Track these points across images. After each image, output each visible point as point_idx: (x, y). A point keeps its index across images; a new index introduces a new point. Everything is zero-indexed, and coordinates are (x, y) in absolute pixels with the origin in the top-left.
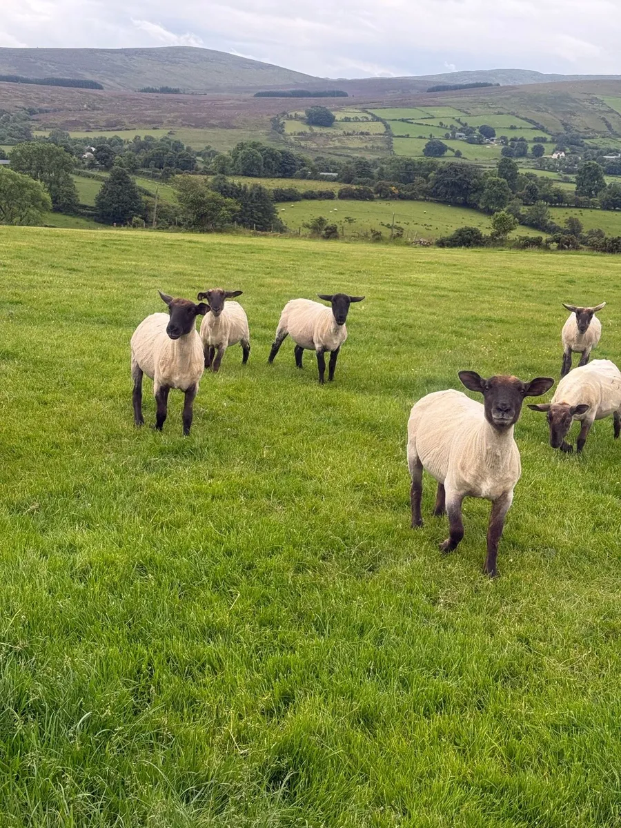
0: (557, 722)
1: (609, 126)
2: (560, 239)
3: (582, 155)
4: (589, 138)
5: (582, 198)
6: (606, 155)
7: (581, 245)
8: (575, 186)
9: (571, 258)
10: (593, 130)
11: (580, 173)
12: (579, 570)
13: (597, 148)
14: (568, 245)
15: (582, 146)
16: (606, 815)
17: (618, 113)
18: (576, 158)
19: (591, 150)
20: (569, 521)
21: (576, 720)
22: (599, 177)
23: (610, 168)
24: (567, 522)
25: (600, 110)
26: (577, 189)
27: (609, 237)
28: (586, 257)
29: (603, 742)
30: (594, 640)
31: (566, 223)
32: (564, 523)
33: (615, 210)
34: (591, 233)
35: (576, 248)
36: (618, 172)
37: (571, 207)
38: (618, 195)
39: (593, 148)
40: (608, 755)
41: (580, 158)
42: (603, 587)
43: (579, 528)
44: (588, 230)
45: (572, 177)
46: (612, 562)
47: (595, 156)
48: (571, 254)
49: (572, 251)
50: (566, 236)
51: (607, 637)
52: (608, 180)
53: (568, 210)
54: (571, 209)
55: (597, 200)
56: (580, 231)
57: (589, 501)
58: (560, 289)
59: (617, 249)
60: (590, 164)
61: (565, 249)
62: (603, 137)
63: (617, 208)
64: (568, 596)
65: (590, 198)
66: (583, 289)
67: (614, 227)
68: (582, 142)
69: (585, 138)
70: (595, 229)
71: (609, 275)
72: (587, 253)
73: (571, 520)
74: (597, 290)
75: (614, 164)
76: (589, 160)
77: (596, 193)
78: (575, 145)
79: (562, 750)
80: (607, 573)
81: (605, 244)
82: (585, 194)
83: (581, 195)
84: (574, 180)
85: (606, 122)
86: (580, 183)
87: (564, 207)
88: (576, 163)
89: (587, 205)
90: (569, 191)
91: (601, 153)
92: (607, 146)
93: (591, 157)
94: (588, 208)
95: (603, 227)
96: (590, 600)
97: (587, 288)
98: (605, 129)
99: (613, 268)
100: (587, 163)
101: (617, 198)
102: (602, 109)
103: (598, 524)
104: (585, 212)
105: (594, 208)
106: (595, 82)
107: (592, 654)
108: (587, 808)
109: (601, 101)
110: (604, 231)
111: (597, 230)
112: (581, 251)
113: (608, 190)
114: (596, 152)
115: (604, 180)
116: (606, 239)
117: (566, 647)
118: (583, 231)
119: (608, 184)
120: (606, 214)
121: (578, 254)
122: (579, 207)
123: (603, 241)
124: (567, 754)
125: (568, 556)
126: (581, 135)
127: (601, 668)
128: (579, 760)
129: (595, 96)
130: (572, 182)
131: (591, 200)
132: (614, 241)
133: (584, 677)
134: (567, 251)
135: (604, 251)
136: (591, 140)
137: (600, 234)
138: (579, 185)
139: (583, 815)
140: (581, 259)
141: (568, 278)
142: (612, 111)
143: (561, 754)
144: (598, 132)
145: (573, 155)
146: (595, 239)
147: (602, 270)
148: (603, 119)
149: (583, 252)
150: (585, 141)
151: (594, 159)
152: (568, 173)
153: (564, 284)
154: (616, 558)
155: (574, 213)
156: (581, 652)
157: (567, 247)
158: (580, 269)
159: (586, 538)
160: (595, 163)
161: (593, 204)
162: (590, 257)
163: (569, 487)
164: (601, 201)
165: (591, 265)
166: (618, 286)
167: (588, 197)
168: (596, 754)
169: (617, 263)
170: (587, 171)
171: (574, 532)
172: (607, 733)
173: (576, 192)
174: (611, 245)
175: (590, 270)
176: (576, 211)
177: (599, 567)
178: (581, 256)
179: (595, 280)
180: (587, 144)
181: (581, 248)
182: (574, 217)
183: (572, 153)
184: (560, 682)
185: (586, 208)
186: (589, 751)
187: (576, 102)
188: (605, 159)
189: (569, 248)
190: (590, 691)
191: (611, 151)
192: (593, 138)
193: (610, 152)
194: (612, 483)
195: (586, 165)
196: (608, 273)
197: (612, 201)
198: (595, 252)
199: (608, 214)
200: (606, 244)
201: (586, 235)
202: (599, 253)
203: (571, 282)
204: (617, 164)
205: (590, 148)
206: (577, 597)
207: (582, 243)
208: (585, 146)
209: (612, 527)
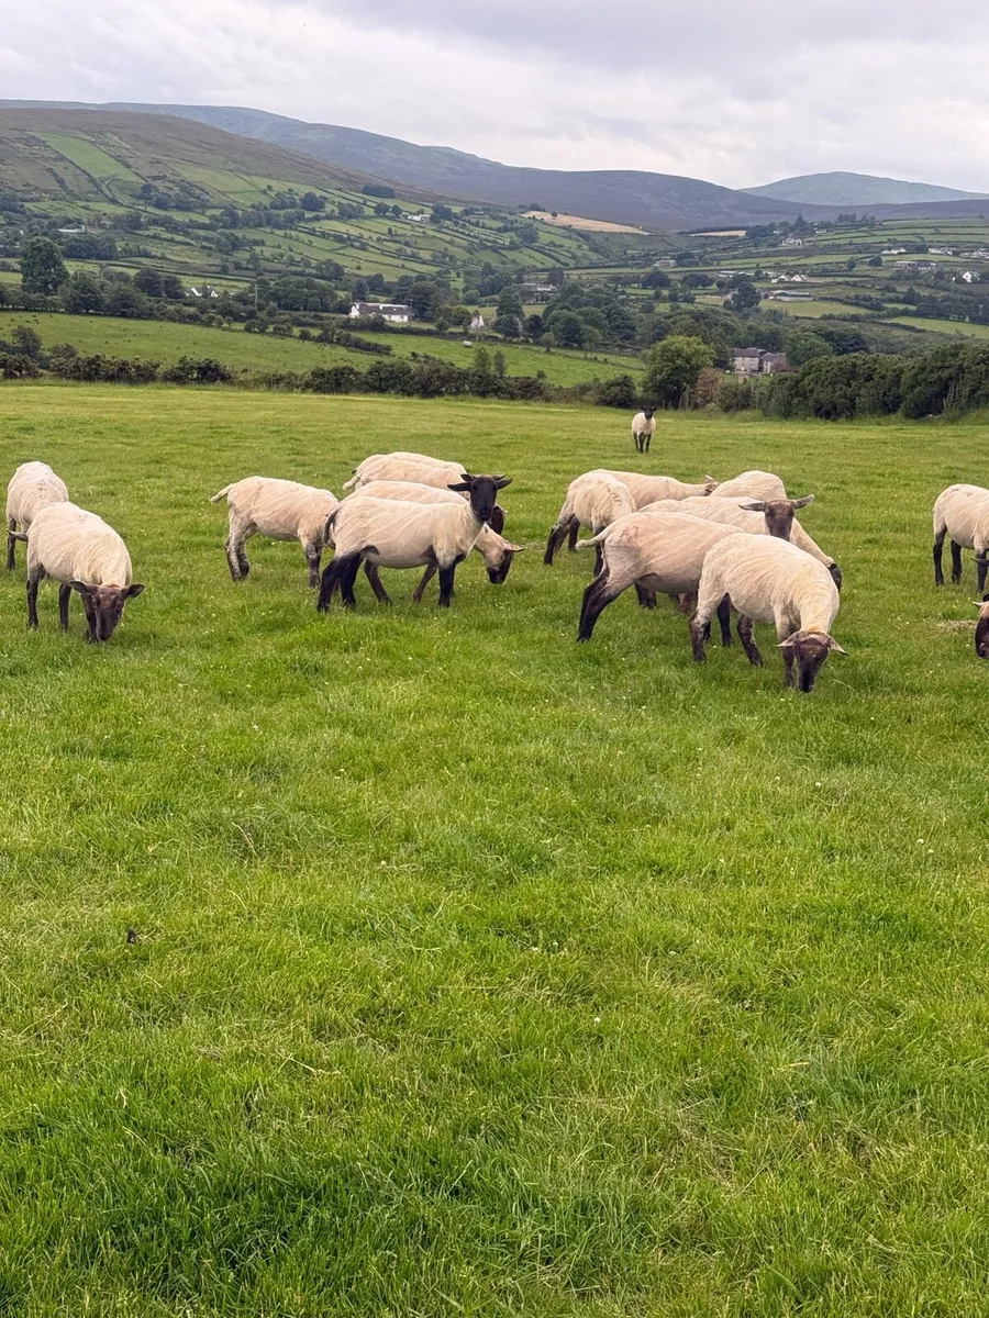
0: (13, 1127)
1: (61, 182)
2: (6, 361)
3: (25, 227)
4: (32, 200)
5: (34, 296)
6: (61, 227)
7: (40, 371)
8: (21, 276)
9: (28, 391)
10: (37, 189)
11: (25, 256)
12: (48, 882)
13: (46, 217)
14: (20, 371)
15: (23, 213)
16: (94, 1250)
17: (71, 162)
18: (17, 233)
19: (37, 220)
20: (30, 809)
21: (43, 1117)
22: (56, 262)
23: (71, 248)
24: (27, 810)
25: (43, 157)
26: (25, 282)
27: (83, 356)
28: (51, 389)
29: (86, 1140)
30: (73, 988)
31: (14, 335)
32: (22, 813)
33: (87, 314)
34: (55, 350)
35: (34, 375)
36: (84, 254)
37: (18, 310)
38: (89, 291)
39: (40, 217)
40: (93, 1158)
41: (22, 232)
42: (87, 900)
43: (47, 816)
44: (51, 347)
45: (13, 262)
46: (99, 860)
47: (45, 229)
48: (27, 385)
49: (28, 381)
50: (14, 357)
51: (92, 976)
52: (71, 267)
53: (14, 315)
54: (20, 313)
55: (57, 298)
56: (37, 348)
57: (61, 771)
58: (10, 441)
59: (96, 374)
60: (38, 240)
61: (16, 377)
62: (55, 200)
63: (91, 311)
64: (31, 926)
65: (47, 294)
66: (47, 440)
67: (90, 341)
68: (22, 206)
69: (26, 201)
70: (62, 344)
71: (86, 415)
72: (51, 382)
73: (34, 806)
74: (70, 441)
75: (77, 241)
76: (37, 235)
77: (55, 287)
78: (10, 210)
79: (23, 1168)
80: (91, 879)
81: (77, 367)
82: (36, 289)
83: (31, 290)
84: (18, 267)
85: (55, 175)
86: (27, 271)
87: (7, 310)
88: (16, 240)
89: (43, 306)
90: (11, 285)
91: (54, 225)
92: (63, 213)
93: (40, 232)
94: (46, 311)
95: (73, 342)
96: (66, 925)
97: (53, 438)
98: (57, 187)
99: (94, 405)
100: (34, 239)
101: (89, 294)
102: (46, 154)
103: (75, 806)
104: (42, 317)
105: (56, 312)
106: (28, 111)
107: (69, 1008)
108: (63, 1249)
109: (43, 142)
110: (75, 347)
111: (65, 346)
112: (41, 380)
113: (74, 282)
114: (46, 222)
115: (64, 267)
116: (79, 359)
117: (27, 1007)
118: (42, 347)
119: (71, 272)
120: (76, 321)
121: (39, 385)
122: (31, 311)
123: (74, 364)
124: (30, 1173)
125: (30, 863)
126: (19, 195)
127: (84, 1026)
128: (49, 1177)
129: (33, 134)
130: (15, 271)
131: (49, 298)
132: (91, 362)
133: (56, 1047)
134: (19, 381)
135: (78, 379)
136: (36, 204)
137: (69, 351)
138: (26, 275)
139: (58, 1260)
140: (43, 392)
141: (21, 423)
142: (62, 158)
143: (21, 1175)
144: (46, 192)
145: (11, 228)
146: (62, 359)
147: (76, 409)
148: (50, 170)
149: (46, 382)
150: (27, 205)
151: (45, 234)
152: (7, 256)
153: (16, 434)
154: (105, 853)
155: (24, 319)
156: (52, 1010)
157: (18, 374)
158: (40, 409)
159: (57, 830)
160: (48, 239)
161: (54, 305)
162: (57, 389)
163: (28, 755)
164: (65, 301)
165: (59, 401)
166: (101, 433)
167: (43, 294)
168: (75, 1161)
169: (100, 396)
170: (35, 253)
171: (39, 824)
172: (92, 1124)
173: (23, 287)
174: (87, 369)
175: (58, 410)
176: (28, 316)
177: (79, 870)
178: (41, 388)
179: (65, 425)
180: (30, 210)
181: (41, 375)
182: (26, 325)
183: (9, 224)
184: (20, 1063)
185: (42, 311)
186: (64, 1160)
187: (5, 143)
188: (62, 233)
189: (21, 375)
190: (65, 1066)
191: (70, 222)
192: (38, 200)
193: (68, 222)
194: (98, 739)
195: (33, 244)
196: (83, 413)
197: (81, 299)
198: (64, 381)
199: (77, 319)
200: (79, 367)
201: (48, 354)
202: (71, 382)
203: (28, 429)
204: (81, 241)
205: (36, 216)
206: (44, 924)
207: (42, 367)
208: (28, 213)
209: (98, 807)
